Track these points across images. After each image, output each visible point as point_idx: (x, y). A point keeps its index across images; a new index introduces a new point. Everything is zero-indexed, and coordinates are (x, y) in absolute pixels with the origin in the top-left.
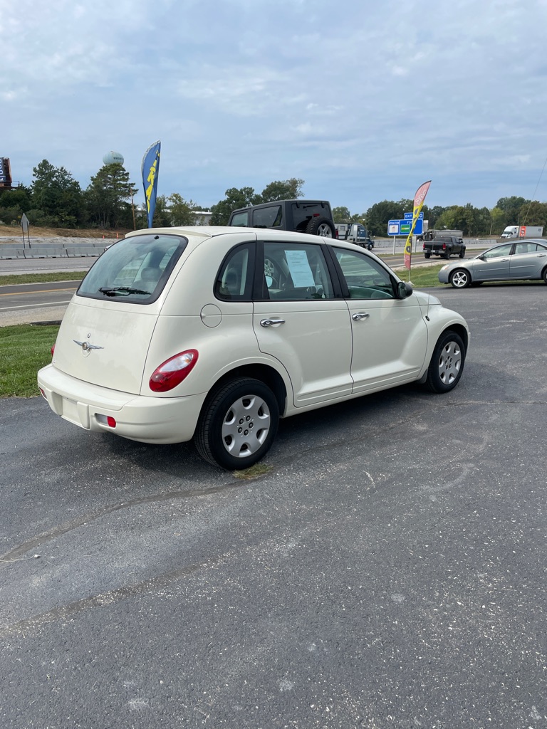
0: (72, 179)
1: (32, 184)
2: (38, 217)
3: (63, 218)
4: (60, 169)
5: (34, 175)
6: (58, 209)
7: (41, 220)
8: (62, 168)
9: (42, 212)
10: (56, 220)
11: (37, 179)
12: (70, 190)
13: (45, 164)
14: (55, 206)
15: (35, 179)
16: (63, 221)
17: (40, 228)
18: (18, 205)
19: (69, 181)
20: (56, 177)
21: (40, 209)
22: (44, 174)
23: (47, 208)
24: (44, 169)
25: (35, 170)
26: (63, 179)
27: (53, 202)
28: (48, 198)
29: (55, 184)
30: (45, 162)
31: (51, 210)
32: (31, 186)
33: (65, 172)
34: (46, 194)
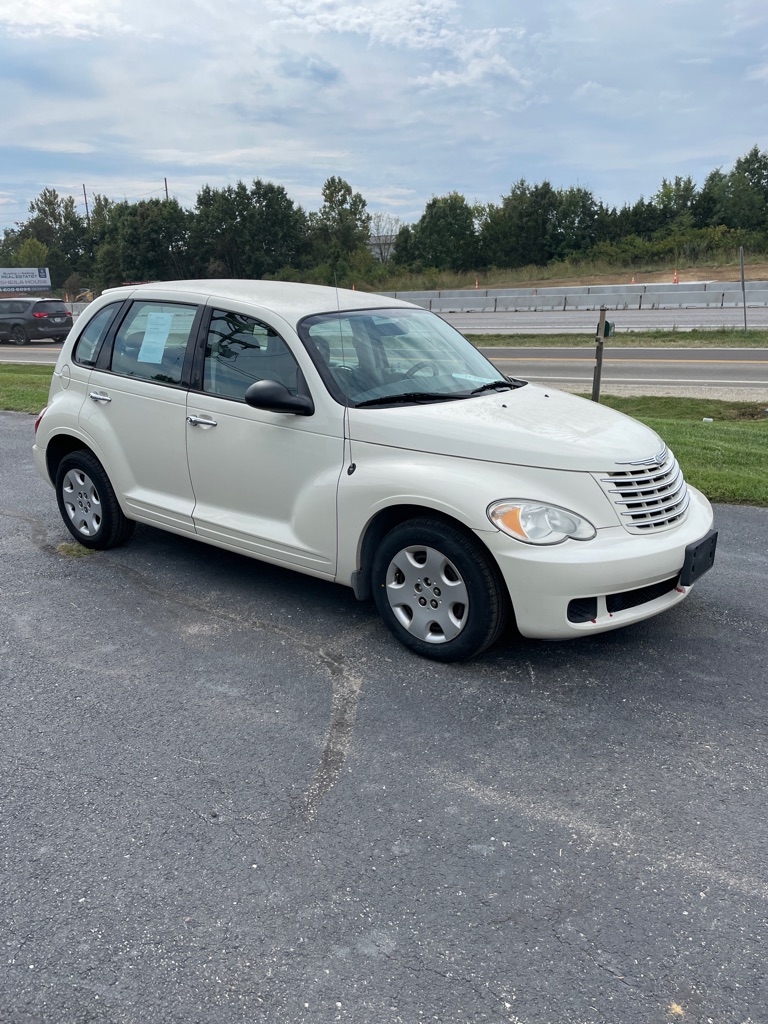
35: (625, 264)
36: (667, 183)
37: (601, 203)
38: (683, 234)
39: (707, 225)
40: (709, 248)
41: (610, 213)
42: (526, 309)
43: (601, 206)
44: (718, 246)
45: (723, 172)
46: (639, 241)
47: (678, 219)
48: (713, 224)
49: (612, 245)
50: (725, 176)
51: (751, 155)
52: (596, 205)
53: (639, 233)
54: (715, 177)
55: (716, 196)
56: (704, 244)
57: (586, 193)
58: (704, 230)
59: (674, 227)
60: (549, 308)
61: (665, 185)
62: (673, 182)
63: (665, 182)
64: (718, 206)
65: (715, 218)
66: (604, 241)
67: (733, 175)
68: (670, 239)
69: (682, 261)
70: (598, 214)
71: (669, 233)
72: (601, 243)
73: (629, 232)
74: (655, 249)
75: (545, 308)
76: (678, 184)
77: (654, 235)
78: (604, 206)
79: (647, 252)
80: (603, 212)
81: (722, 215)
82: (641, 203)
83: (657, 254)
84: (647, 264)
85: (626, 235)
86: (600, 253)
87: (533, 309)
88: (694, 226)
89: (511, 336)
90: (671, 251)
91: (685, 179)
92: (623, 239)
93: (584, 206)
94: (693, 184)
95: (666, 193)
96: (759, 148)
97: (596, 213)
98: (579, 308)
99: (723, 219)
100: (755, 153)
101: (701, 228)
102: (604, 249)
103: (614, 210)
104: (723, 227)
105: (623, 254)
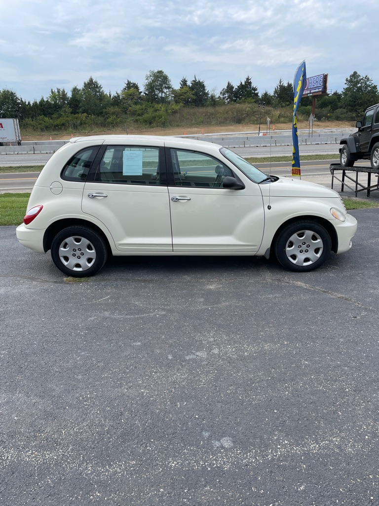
0: (372, 84)
1: (343, 90)
2: (342, 114)
3: (359, 113)
4: (365, 77)
5: (346, 84)
6: (357, 107)
7: (343, 116)
8: (366, 76)
9: (345, 110)
10: (354, 115)
11: (347, 86)
12: (369, 92)
13: (355, 75)
14: (355, 106)
15: (346, 86)
16: (359, 116)
17: (340, 122)
18: (330, 106)
19: (370, 85)
20: (361, 83)
21: (344, 108)
22: (352, 82)
23: (349, 107)
24: (354, 79)
25: (347, 80)
26: (366, 83)
27: (355, 102)
28: (351, 100)
29: (360, 88)
30: (355, 73)
31: (352, 108)
32: (342, 92)
33: (368, 79)
34: (350, 97)
35: (42, 130)
36: (53, 91)
37: (21, 99)
38: (67, 117)
39: (78, 113)
40: (81, 124)
41: (27, 104)
42: (13, 153)
43: (22, 100)
44: (85, 123)
45: (78, 88)
46: (46, 119)
47: (63, 109)
48: (80, 112)
49: (33, 121)
50: (80, 90)
51: (90, 81)
52: (19, 100)
53: (45, 115)
54: (75, 90)
55: (78, 99)
56: (79, 122)
57: (12, 93)
58: (76, 115)
59: (62, 113)
60: (26, 152)
61: (52, 92)
62: (56, 91)
63: (52, 90)
64: (81, 104)
65: (81, 110)
66: (28, 118)
67: (83, 90)
68: (61, 118)
69: (70, 129)
70: (21, 104)
71: (61, 115)
72: (27, 119)
73: (39, 114)
74: (55, 123)
75: (23, 153)
76: (58, 92)
77: (53, 116)
78: (23, 100)
79: (52, 124)
80: (23, 103)
81: (83, 108)
82: (42, 101)
83: (57, 125)
84: (53, 130)
85: (38, 116)
86: (27, 124)
87: (16, 153)
88: (72, 113)
89: (19, 167)
90: (63, 124)
91: (62, 90)
92: (38, 118)
93: (12, 100)
94: (66, 93)
95: (54, 96)
96: (93, 78)
97: (19, 104)
98: (42, 152)
99: (84, 110)
100: (91, 80)
101: (75, 114)
102: (29, 122)
103: (29, 103)
104: (85, 114)
105: (40, 125)
